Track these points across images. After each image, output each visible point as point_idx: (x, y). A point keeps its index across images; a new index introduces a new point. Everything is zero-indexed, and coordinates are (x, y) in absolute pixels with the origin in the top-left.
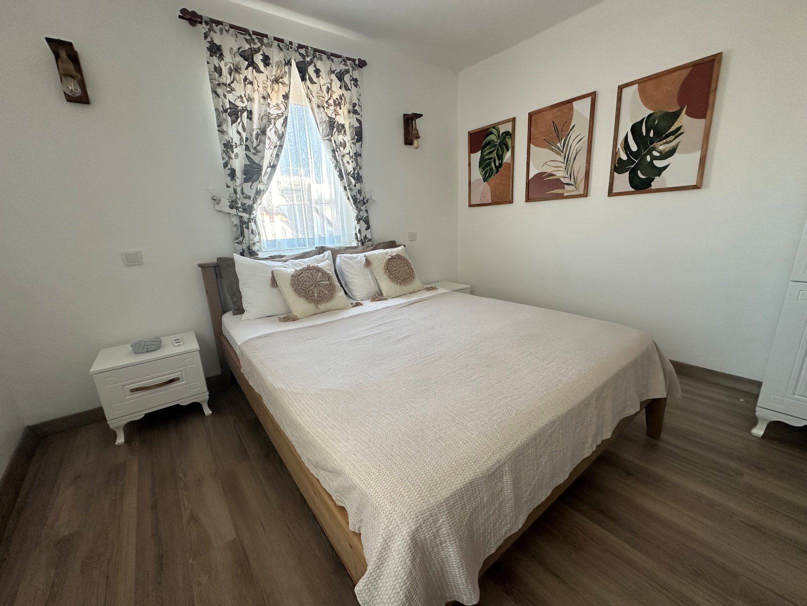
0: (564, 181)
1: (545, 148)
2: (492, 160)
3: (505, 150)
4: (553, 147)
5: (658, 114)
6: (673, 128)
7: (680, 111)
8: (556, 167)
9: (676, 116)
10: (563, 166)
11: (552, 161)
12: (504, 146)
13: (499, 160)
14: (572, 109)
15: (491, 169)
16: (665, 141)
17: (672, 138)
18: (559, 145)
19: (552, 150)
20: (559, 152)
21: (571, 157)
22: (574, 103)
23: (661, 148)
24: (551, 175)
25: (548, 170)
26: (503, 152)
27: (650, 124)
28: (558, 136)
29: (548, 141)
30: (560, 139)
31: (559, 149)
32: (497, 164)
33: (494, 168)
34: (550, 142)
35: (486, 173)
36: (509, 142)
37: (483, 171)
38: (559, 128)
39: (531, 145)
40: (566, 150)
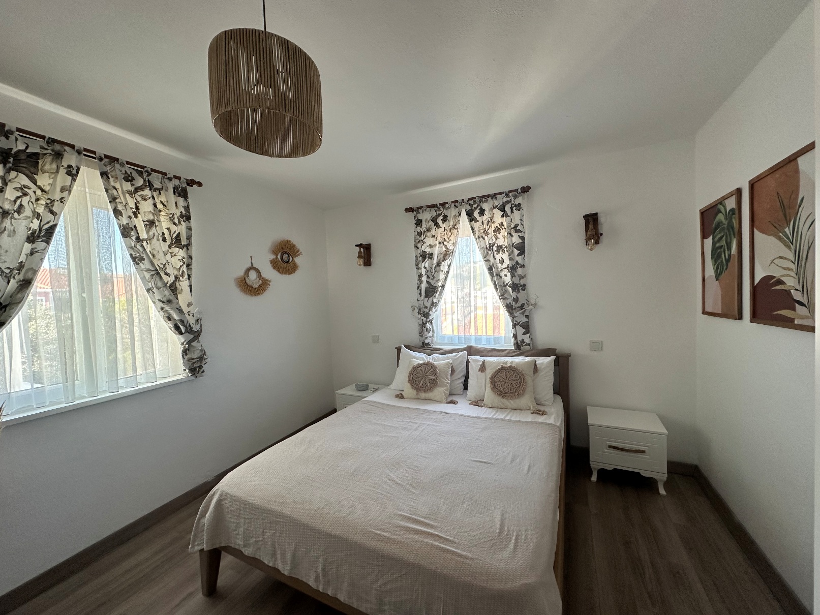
0: (797, 296)
1: (771, 235)
2: (722, 250)
3: (733, 236)
4: (781, 234)
8: (785, 269)
10: (794, 267)
11: (781, 257)
12: (731, 230)
13: (728, 251)
14: (797, 171)
15: (722, 262)
18: (787, 230)
19: (780, 239)
20: (788, 242)
21: (803, 253)
22: (801, 160)
24: (780, 282)
25: (777, 273)
26: (731, 240)
28: (785, 216)
29: (774, 224)
30: (788, 219)
31: (788, 238)
32: (727, 257)
33: (724, 261)
34: (776, 226)
35: (717, 268)
37: (715, 265)
38: (786, 202)
39: (755, 230)
40: (796, 241)
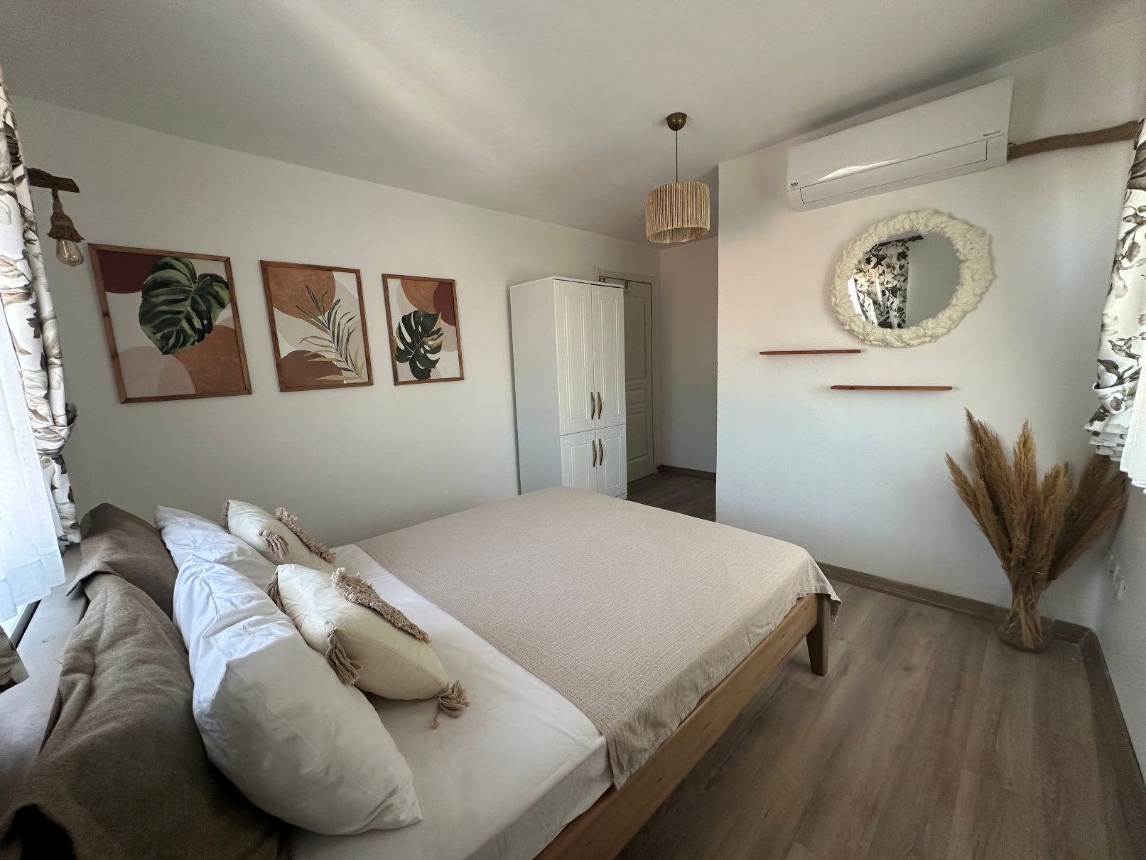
0: (340, 365)
1: (300, 318)
2: (181, 316)
4: (312, 319)
5: (422, 313)
6: (435, 329)
7: (438, 315)
8: (322, 346)
9: (434, 319)
10: (334, 346)
11: (315, 337)
13: (201, 320)
14: (332, 279)
15: (181, 331)
16: (431, 338)
17: (435, 336)
18: (320, 318)
19: (313, 323)
20: (323, 328)
22: (335, 273)
23: (430, 343)
24: (317, 355)
25: (310, 348)
26: (209, 308)
27: (417, 320)
28: (318, 307)
29: (303, 310)
30: (322, 310)
31: (324, 325)
32: (198, 326)
33: (189, 331)
34: (305, 311)
36: (224, 294)
37: (154, 333)
39: (275, 309)
